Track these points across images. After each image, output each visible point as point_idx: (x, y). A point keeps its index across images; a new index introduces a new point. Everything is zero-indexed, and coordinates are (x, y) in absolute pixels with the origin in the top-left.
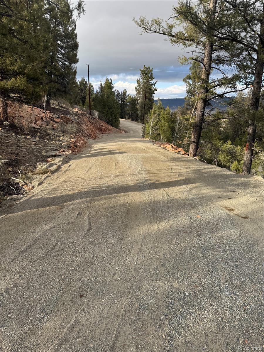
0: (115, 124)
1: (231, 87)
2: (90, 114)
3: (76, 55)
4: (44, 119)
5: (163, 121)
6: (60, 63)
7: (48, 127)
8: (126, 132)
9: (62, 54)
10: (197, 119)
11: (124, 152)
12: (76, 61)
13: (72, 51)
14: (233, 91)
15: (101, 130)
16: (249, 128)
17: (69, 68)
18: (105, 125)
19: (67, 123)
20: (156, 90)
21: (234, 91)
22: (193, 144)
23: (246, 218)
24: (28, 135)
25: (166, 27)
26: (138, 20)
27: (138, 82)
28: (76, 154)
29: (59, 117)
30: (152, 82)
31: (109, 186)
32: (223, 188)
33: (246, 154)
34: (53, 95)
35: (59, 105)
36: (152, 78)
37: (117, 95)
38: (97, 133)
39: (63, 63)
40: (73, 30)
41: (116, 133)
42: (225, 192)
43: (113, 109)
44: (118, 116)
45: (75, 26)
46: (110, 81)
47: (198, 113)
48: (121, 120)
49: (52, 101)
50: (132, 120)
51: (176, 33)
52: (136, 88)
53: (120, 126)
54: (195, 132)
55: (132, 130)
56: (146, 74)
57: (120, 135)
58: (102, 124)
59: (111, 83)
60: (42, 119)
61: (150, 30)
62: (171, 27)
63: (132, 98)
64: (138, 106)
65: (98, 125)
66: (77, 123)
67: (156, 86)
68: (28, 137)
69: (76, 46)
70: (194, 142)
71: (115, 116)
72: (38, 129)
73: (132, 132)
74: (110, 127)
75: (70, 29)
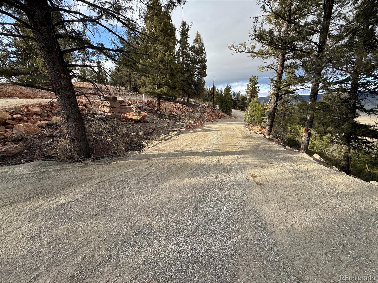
0: (229, 113)
1: (302, 85)
2: (213, 107)
3: (205, 72)
4: (182, 110)
5: (257, 111)
6: (196, 78)
7: (182, 114)
8: (235, 118)
9: (198, 72)
10: (271, 109)
11: (218, 130)
12: (205, 76)
13: (203, 70)
14: (302, 88)
15: (219, 117)
16: (308, 116)
17: (201, 80)
18: (221, 113)
19: (195, 112)
20: (259, 90)
21: (304, 88)
22: (268, 127)
23: (261, 184)
24: (167, 119)
25: (250, 47)
26: (230, 45)
27: (248, 86)
28: (189, 131)
29: (192, 109)
30: (257, 85)
31: (186, 151)
32: (264, 160)
33: (304, 136)
34: (190, 96)
35: (195, 102)
36: (257, 83)
37: (233, 95)
38: (216, 118)
39: (198, 78)
40: (205, 58)
41: (229, 118)
42: (264, 162)
43: (228, 103)
44: (231, 107)
45: (206, 55)
46: (229, 87)
47: (272, 105)
48: (233, 110)
49: (190, 99)
50: (242, 110)
51: (258, 50)
52: (246, 90)
53: (232, 114)
54: (269, 118)
55: (239, 116)
56: (253, 81)
57: (232, 119)
58: (220, 113)
59: (230, 88)
60: (181, 110)
61: (238, 51)
62: (254, 47)
63: (242, 96)
64: (246, 102)
65: (217, 113)
66: (201, 112)
67: (260, 88)
68: (167, 120)
69: (205, 67)
70: (268, 125)
71: (229, 108)
72: (176, 115)
73: (239, 118)
74: (225, 115)
75: (203, 57)
